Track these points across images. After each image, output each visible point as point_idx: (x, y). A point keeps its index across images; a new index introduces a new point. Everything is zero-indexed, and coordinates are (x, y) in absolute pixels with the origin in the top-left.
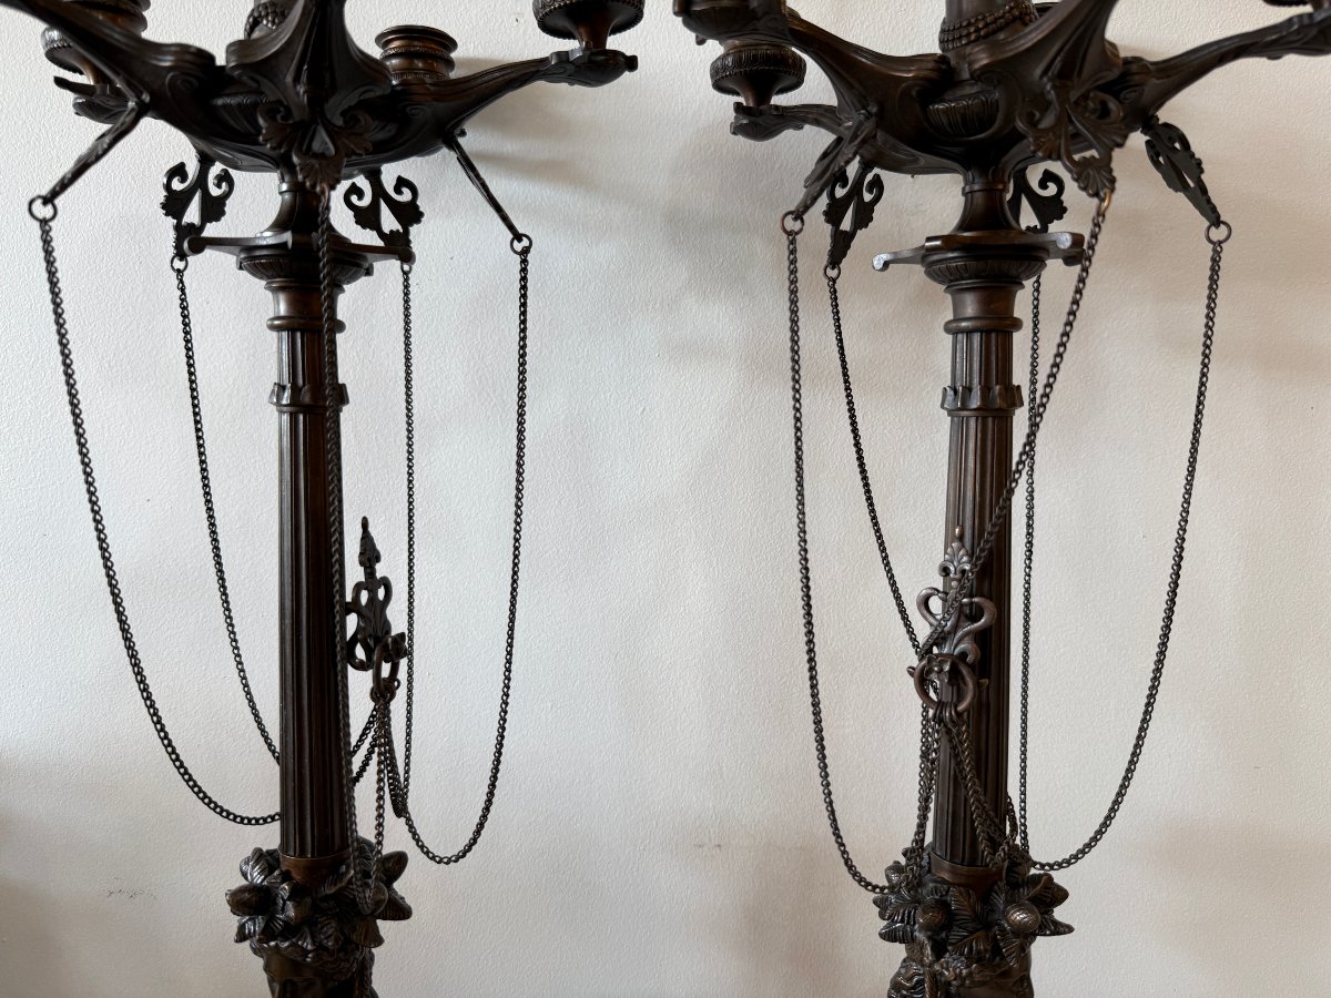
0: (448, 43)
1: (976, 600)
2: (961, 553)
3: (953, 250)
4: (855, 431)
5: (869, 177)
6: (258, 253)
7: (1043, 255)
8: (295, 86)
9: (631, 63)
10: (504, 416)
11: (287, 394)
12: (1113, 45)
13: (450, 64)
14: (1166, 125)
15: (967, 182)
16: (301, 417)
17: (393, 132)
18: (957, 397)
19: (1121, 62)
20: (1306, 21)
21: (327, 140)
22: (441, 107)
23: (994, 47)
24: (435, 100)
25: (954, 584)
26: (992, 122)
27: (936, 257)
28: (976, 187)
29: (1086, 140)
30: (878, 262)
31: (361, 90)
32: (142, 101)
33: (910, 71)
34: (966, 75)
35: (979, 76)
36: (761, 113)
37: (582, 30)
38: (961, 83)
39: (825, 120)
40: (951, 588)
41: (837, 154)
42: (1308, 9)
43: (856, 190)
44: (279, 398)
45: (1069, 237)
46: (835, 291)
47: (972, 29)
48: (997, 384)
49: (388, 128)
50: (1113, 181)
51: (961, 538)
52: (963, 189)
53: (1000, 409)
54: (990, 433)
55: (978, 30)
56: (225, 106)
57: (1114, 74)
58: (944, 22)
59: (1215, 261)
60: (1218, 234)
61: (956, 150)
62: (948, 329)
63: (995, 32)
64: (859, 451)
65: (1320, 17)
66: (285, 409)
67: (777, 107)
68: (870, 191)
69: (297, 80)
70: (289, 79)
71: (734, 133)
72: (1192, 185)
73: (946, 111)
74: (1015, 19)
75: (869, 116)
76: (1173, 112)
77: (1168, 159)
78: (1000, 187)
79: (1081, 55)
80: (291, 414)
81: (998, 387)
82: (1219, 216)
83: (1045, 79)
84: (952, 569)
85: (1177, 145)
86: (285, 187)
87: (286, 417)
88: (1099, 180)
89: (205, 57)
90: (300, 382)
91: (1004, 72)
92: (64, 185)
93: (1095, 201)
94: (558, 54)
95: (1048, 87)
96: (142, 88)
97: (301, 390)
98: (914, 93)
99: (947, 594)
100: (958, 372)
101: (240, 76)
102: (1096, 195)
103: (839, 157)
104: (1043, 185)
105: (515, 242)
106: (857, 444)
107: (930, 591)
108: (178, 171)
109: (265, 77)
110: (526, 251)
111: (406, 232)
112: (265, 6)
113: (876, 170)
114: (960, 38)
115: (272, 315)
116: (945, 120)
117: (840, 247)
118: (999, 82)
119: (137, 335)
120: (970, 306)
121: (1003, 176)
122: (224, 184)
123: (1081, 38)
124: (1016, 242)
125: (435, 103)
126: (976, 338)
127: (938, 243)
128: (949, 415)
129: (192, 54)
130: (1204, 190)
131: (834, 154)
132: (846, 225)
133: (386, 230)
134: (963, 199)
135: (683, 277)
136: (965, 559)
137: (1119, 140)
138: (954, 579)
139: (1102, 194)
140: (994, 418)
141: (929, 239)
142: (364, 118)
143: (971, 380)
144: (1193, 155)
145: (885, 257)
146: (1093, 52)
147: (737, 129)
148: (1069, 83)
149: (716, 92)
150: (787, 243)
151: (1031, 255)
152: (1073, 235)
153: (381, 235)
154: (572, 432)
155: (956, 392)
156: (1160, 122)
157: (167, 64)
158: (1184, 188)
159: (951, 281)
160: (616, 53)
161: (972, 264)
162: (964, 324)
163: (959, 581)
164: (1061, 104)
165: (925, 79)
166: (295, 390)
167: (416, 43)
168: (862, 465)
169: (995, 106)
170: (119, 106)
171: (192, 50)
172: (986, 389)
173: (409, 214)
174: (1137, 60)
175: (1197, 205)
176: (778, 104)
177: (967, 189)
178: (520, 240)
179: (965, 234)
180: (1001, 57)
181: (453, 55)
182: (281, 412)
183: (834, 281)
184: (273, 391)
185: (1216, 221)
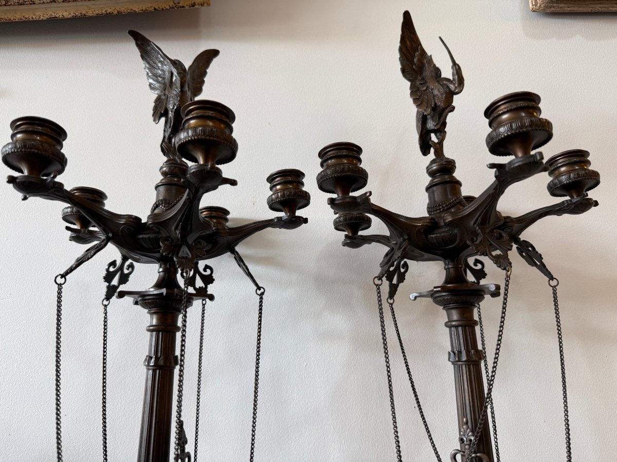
0: (225, 212)
1: (478, 455)
2: (468, 431)
3: (445, 292)
4: (409, 373)
5: (402, 262)
6: (147, 298)
7: (483, 293)
8: (175, 231)
9: (305, 221)
10: (241, 369)
11: (153, 360)
12: (499, 212)
13: (227, 220)
14: (524, 241)
15: (446, 264)
16: (158, 371)
17: (210, 248)
18: (455, 356)
19: (503, 218)
20: (569, 203)
21: (188, 251)
22: (230, 238)
23: (452, 214)
24: (230, 235)
25: (467, 447)
26: (455, 240)
27: (437, 295)
28: (450, 266)
29: (494, 246)
30: (412, 296)
31: (201, 232)
32: (109, 236)
33: (420, 223)
34: (442, 224)
35: (448, 225)
36: (355, 238)
37: (286, 209)
38: (440, 227)
39: (382, 241)
40: (465, 449)
41: (393, 254)
42: (568, 198)
43: (398, 267)
44: (149, 362)
45: (494, 286)
46: (393, 309)
47: (441, 207)
48: (472, 349)
49: (209, 246)
50: (510, 263)
51: (467, 423)
52: (445, 267)
53: (475, 361)
54: (472, 372)
55: (443, 207)
56: (142, 238)
57: (502, 223)
58: (428, 204)
59: (555, 294)
60: (554, 283)
61: (440, 252)
62: (446, 325)
63: (450, 208)
64: (412, 382)
65: (574, 201)
66: (150, 368)
67: (362, 236)
68: (403, 268)
69: (176, 228)
70: (173, 228)
71: (344, 246)
72: (539, 264)
73: (436, 238)
74: (457, 203)
75: (404, 240)
76: (525, 236)
77: (526, 253)
78: (460, 266)
79: (488, 216)
80: (153, 370)
81: (473, 351)
82: (552, 276)
83: (475, 225)
84: (465, 439)
85: (530, 249)
86: (161, 270)
87: (151, 372)
88: (503, 263)
89: (138, 220)
90: (159, 355)
91: (458, 223)
92: (71, 270)
93: (505, 271)
94: (278, 218)
95: (477, 228)
96: (109, 231)
97: (159, 358)
98: (422, 231)
99: (464, 452)
100: (454, 345)
101: (152, 227)
102: (505, 269)
103: (394, 256)
104: (475, 265)
105: (258, 290)
106: (411, 379)
107: (456, 452)
108: (113, 263)
109: (163, 227)
110: (262, 294)
111: (206, 287)
112: (162, 200)
113: (405, 260)
114: (436, 210)
115: (148, 325)
116: (435, 240)
117: (393, 290)
118: (457, 227)
119: (73, 334)
120: (455, 316)
121: (461, 262)
122: (130, 269)
123: (488, 210)
124: (472, 288)
125: (229, 237)
126: (460, 329)
127: (439, 289)
128: (452, 364)
129: (133, 218)
130: (544, 266)
131: (392, 253)
132: (395, 281)
133: (197, 286)
134: (445, 271)
135: (323, 303)
136: (470, 434)
137: (509, 248)
138: (466, 445)
139: (507, 269)
140: (473, 365)
141: (435, 287)
142: (203, 243)
143: (460, 349)
144: (537, 252)
145: (415, 294)
146: (493, 215)
147: (345, 244)
148: (485, 227)
149: (336, 230)
150: (376, 289)
151: (477, 293)
152: (496, 285)
153: (195, 289)
154: (273, 376)
155: (454, 354)
156: (521, 240)
157: (123, 222)
158: (536, 265)
159: (446, 305)
160: (300, 217)
161: (454, 297)
162: (454, 323)
163: (469, 445)
164: (483, 234)
165: (426, 225)
166: (157, 359)
167: (213, 213)
168: (414, 389)
169: (456, 235)
170: (89, 237)
171: (133, 217)
172: (468, 352)
173: (209, 280)
174: (508, 217)
175: (542, 272)
176: (362, 234)
177: (446, 267)
178: (260, 290)
179: (449, 285)
180: (457, 217)
181: (228, 217)
182: (148, 369)
183: (392, 304)
184: (146, 359)
185: (551, 278)
